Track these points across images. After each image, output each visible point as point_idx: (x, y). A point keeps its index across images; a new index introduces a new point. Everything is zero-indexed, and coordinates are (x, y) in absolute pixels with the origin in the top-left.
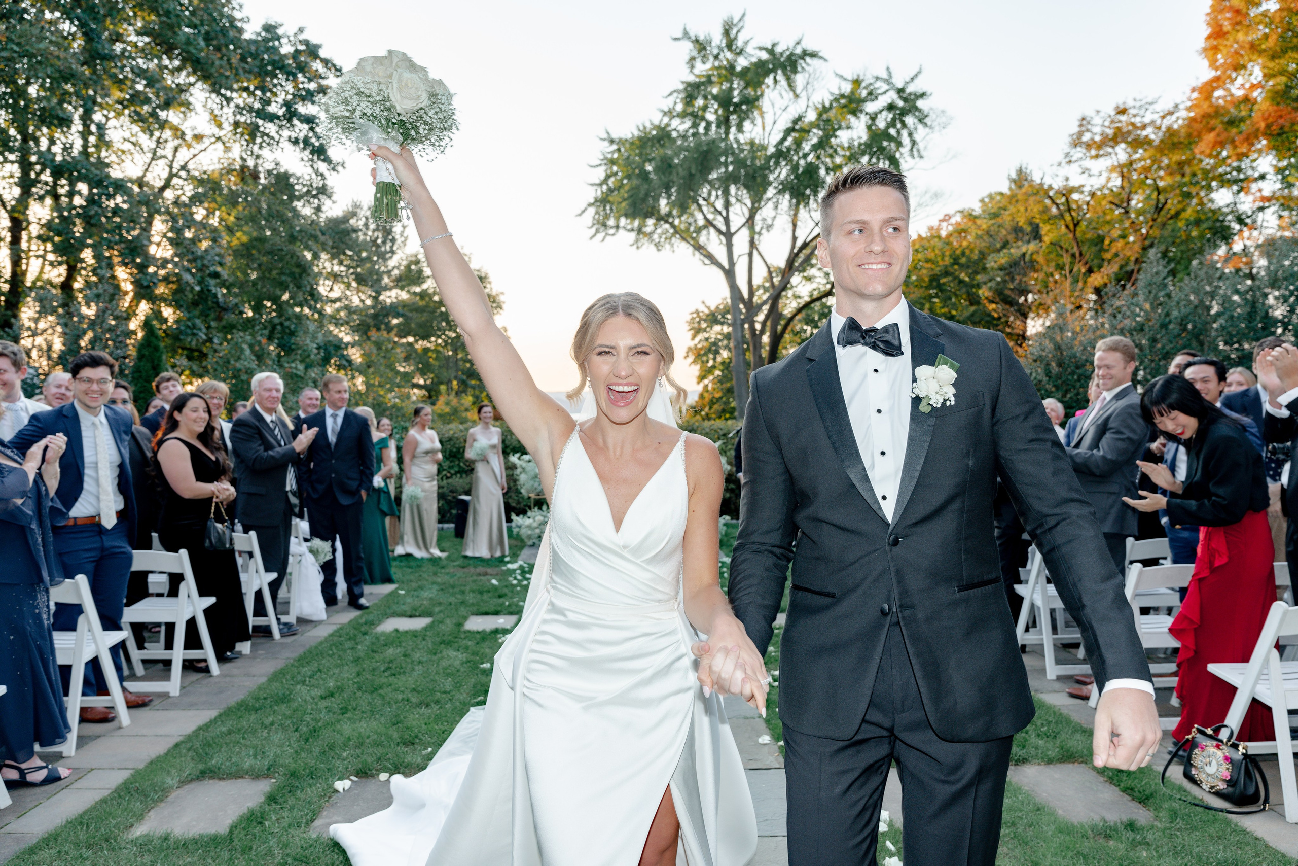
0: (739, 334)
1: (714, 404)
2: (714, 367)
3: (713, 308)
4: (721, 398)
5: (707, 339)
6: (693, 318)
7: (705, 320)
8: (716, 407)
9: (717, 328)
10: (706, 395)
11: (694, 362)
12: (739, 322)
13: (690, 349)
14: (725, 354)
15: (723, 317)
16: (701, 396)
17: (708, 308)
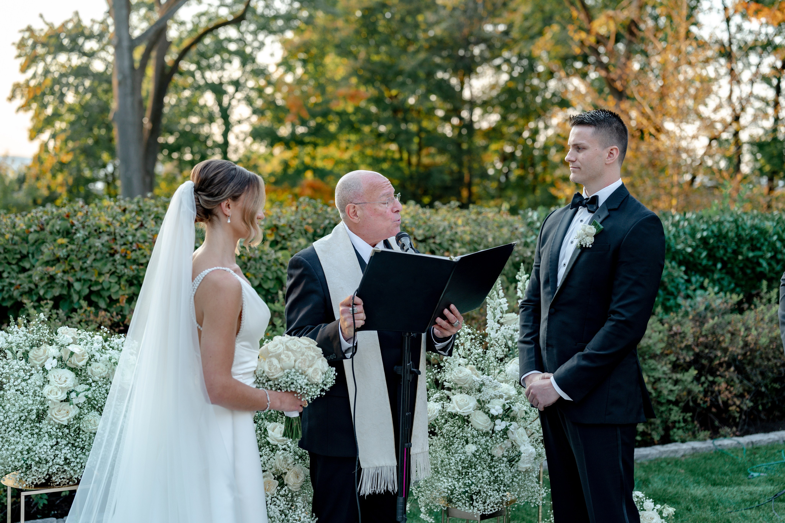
0: (126, 63)
1: (61, 170)
2: (56, 115)
3: (57, 24)
4: (70, 163)
5: (47, 72)
6: (23, 39)
7: (44, 45)
8: (60, 178)
9: (62, 58)
10: (44, 156)
11: (26, 107)
12: (125, 44)
13: (17, 86)
14: (70, 98)
15: (73, 40)
16: (38, 159)
17: (51, 26)
